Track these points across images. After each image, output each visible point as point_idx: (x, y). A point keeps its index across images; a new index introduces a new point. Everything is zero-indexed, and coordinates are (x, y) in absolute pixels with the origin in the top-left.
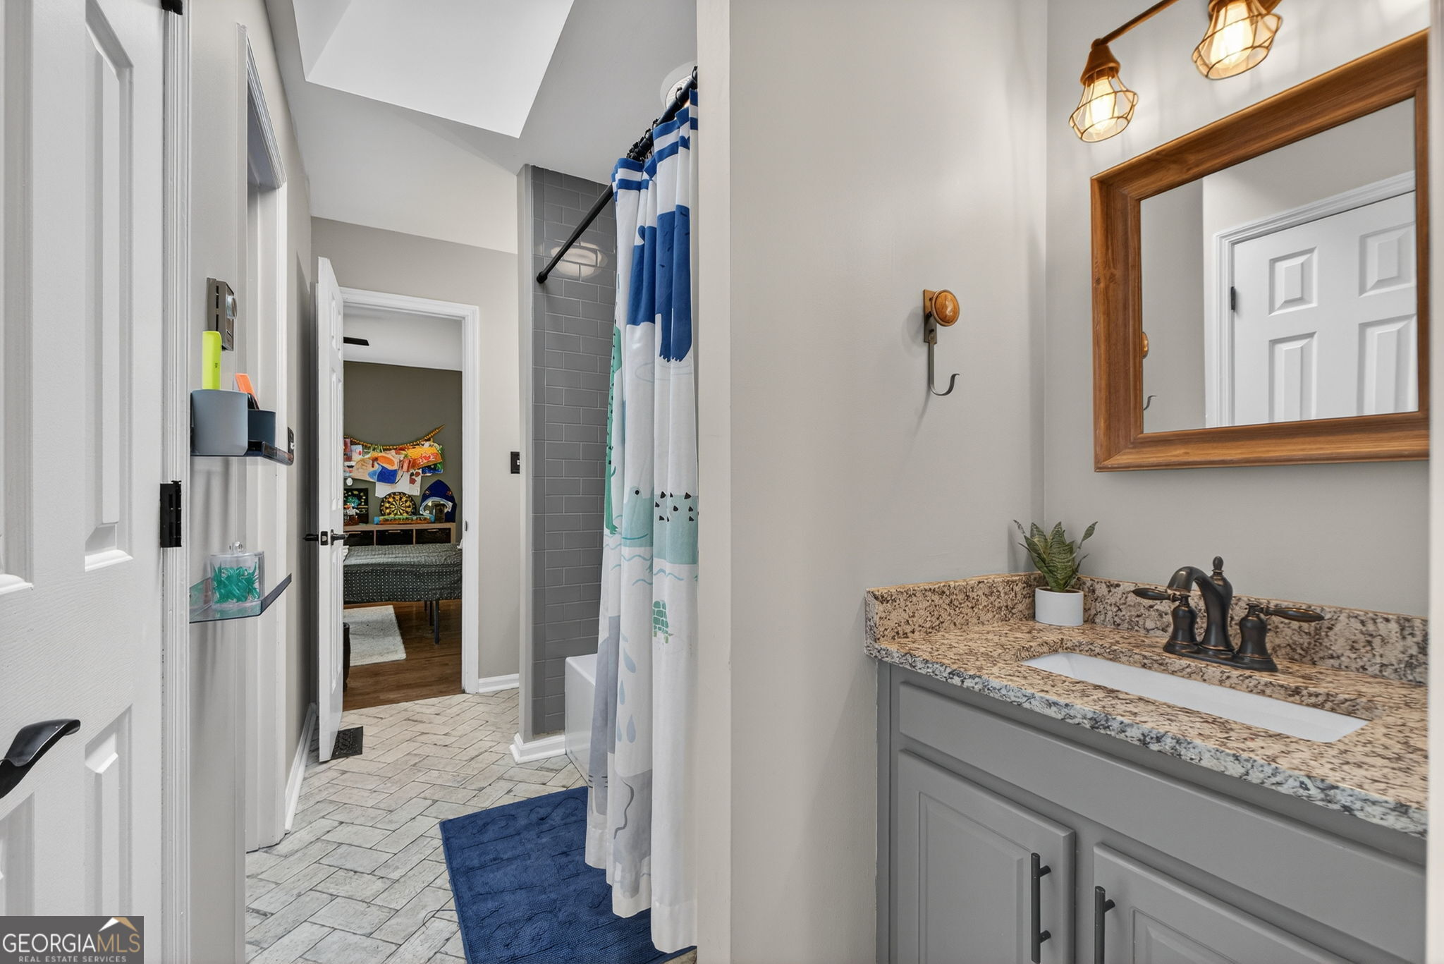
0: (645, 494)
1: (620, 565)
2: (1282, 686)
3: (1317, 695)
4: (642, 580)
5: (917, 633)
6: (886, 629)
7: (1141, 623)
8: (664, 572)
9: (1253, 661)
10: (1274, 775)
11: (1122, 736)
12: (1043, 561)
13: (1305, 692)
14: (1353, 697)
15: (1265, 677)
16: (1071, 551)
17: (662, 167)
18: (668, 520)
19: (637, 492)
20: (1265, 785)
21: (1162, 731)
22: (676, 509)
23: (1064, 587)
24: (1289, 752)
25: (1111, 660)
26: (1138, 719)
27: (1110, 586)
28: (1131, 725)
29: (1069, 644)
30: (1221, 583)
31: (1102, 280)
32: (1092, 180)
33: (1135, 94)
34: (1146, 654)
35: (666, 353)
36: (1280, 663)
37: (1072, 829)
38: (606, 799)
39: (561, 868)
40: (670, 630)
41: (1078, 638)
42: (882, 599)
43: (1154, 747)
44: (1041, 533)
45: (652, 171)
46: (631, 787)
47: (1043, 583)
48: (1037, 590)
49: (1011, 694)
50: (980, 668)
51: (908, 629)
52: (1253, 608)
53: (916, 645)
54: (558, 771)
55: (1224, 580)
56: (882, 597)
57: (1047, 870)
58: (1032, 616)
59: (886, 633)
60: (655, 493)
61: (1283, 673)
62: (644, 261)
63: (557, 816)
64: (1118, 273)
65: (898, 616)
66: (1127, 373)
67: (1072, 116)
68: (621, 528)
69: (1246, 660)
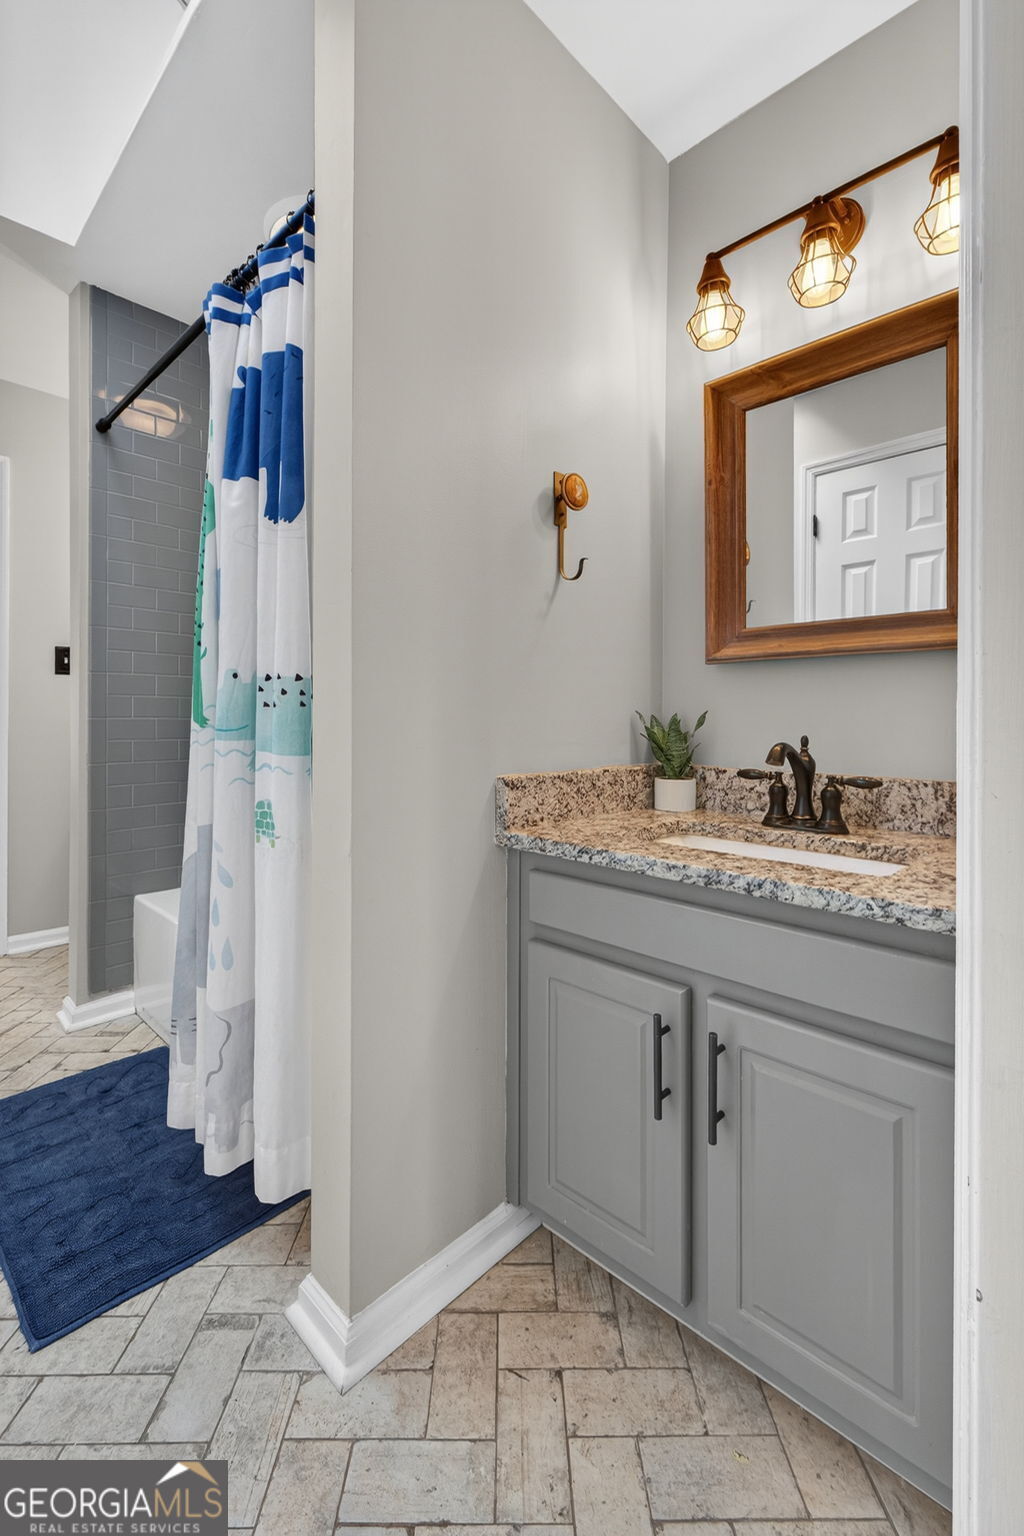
0: (245, 677)
1: (213, 765)
2: (853, 844)
3: (878, 849)
4: (243, 779)
5: (545, 821)
6: (516, 817)
7: (743, 806)
8: (270, 767)
9: (830, 825)
10: (848, 902)
11: (731, 887)
12: (662, 750)
13: (869, 848)
14: (902, 847)
15: (840, 839)
16: (685, 740)
17: (268, 299)
18: (275, 706)
19: (235, 676)
20: (842, 912)
21: (763, 878)
22: (284, 692)
23: (679, 775)
24: (858, 884)
25: (719, 837)
26: (744, 871)
27: (719, 772)
28: (738, 877)
29: (684, 826)
30: (807, 759)
31: (713, 482)
32: (705, 386)
33: (742, 310)
34: (749, 828)
35: (272, 513)
36: (851, 829)
37: (687, 986)
38: (194, 1045)
39: (132, 1142)
40: (277, 832)
41: (691, 820)
42: (512, 785)
43: (757, 894)
44: (659, 724)
45: (256, 304)
46: (227, 1022)
47: (661, 773)
48: (656, 779)
49: (635, 863)
50: (608, 845)
51: (537, 817)
52: (832, 780)
53: (544, 831)
54: (124, 1034)
55: (809, 756)
56: (513, 784)
57: (667, 1029)
58: (653, 806)
59: (516, 820)
60: (258, 675)
61: (853, 835)
62: (245, 406)
63: (125, 1086)
64: (727, 476)
65: (528, 803)
66: (733, 572)
67: (689, 322)
68: (214, 721)
69: (826, 826)
